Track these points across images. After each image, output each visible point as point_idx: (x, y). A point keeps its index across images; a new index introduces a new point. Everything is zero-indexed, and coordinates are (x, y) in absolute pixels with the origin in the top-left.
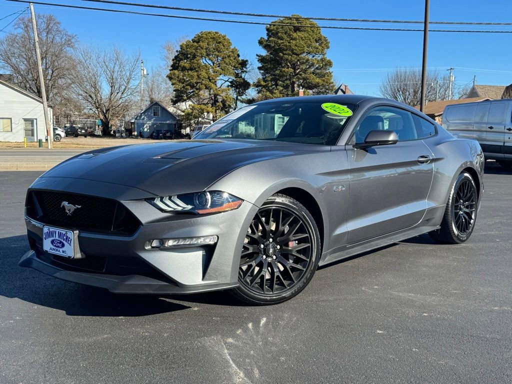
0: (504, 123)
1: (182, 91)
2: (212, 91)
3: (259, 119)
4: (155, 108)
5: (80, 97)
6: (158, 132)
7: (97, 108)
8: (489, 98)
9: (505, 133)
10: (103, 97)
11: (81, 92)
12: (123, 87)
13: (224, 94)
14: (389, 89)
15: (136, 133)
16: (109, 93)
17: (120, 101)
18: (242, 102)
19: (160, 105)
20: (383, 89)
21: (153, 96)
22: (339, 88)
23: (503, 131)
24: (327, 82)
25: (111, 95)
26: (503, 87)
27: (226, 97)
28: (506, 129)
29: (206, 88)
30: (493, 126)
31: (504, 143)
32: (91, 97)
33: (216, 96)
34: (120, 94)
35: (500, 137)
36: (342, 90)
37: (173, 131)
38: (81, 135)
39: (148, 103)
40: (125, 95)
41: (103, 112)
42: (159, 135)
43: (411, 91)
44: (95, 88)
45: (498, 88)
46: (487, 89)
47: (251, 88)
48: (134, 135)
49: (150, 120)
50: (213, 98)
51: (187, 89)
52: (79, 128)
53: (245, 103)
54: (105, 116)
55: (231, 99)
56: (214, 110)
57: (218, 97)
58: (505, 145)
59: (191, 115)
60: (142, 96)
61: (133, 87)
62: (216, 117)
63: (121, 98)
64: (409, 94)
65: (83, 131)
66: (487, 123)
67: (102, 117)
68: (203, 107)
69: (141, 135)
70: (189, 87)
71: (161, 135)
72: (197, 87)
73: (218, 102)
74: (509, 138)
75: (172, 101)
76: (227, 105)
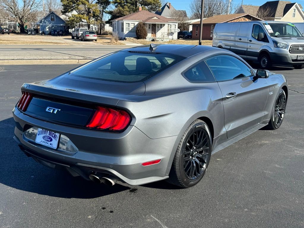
0: (247, 37)
1: (68, 5)
2: (86, 5)
3: (114, 24)
4: (52, 16)
5: (5, 9)
6: (55, 31)
7: (16, 16)
8: (249, 14)
9: (248, 43)
10: (19, 9)
11: (5, 6)
12: (32, 2)
13: (94, 8)
14: (194, 6)
15: (40, 32)
16: (23, 6)
17: (30, 11)
18: (106, 13)
19: (55, 14)
20: (191, 6)
21: (51, 8)
22: (166, 5)
23: (247, 41)
24: (156, 2)
25: (24, 7)
26: (258, 6)
27: (95, 10)
28: (249, 40)
29: (82, 4)
30: (241, 38)
31: (247, 49)
32: (11, 8)
33: (89, 9)
34: (30, 7)
35: (245, 45)
36: (167, 6)
37: (64, 30)
38: (6, 33)
39: (48, 13)
40: (33, 7)
41: (20, 18)
42: (55, 33)
43: (207, 7)
44: (14, 2)
45: (256, 7)
46: (249, 8)
47: (111, 4)
48: (40, 33)
49: (50, 23)
50: (87, 10)
51: (70, 4)
52: (5, 28)
53: (108, 13)
54: (21, 21)
55: (98, 11)
56: (88, 18)
57: (90, 9)
58: (248, 50)
59: (74, 21)
60: (44, 8)
61: (37, 2)
62: (89, 22)
63: (30, 9)
64: (206, 10)
65: (7, 30)
66: (238, 36)
67: (19, 21)
68: (81, 16)
69: (44, 33)
70: (71, 3)
71: (56, 33)
72: (77, 3)
73: (90, 13)
74: (250, 46)
75: (62, 12)
76: (96, 15)
